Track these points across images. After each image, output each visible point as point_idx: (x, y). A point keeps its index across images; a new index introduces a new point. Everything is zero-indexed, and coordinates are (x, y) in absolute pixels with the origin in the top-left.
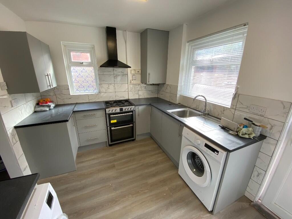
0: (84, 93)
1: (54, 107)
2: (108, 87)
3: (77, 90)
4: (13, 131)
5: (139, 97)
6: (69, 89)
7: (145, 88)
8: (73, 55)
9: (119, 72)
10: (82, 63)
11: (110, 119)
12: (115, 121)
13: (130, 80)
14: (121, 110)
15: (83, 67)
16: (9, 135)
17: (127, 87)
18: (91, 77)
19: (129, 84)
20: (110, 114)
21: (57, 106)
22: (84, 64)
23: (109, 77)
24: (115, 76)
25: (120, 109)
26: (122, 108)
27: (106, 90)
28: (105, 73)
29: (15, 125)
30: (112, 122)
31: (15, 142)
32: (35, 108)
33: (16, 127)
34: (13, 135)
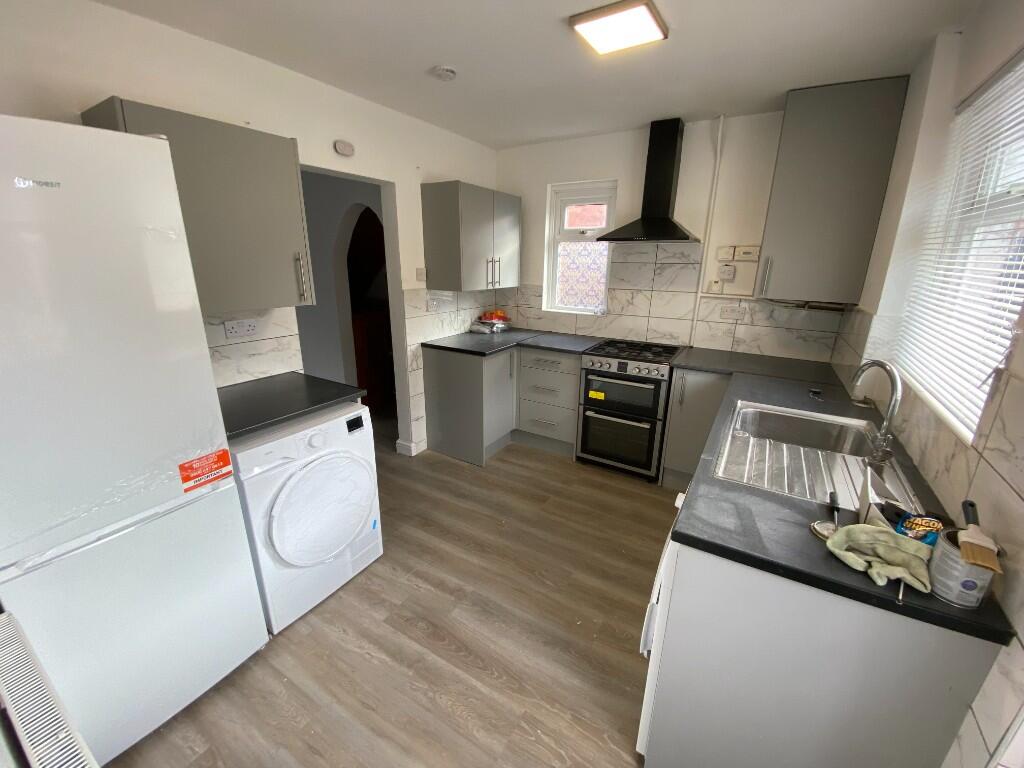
0: (573, 310)
1: (504, 331)
2: (630, 299)
3: (562, 301)
4: (417, 349)
5: (735, 347)
6: (541, 296)
7: (771, 316)
8: (571, 214)
9: (675, 254)
10: (583, 233)
11: (588, 386)
12: (601, 396)
13: (710, 282)
14: (622, 367)
15: (583, 243)
16: (409, 353)
17: (692, 306)
18: (599, 268)
19: (700, 294)
20: (589, 372)
21: (509, 330)
22: (589, 234)
23: (640, 268)
24: (658, 266)
25: (619, 363)
26: (627, 364)
27: (623, 308)
28: (630, 259)
29: (424, 342)
30: (593, 394)
31: (415, 366)
32: (473, 324)
33: (424, 345)
34: (415, 356)
